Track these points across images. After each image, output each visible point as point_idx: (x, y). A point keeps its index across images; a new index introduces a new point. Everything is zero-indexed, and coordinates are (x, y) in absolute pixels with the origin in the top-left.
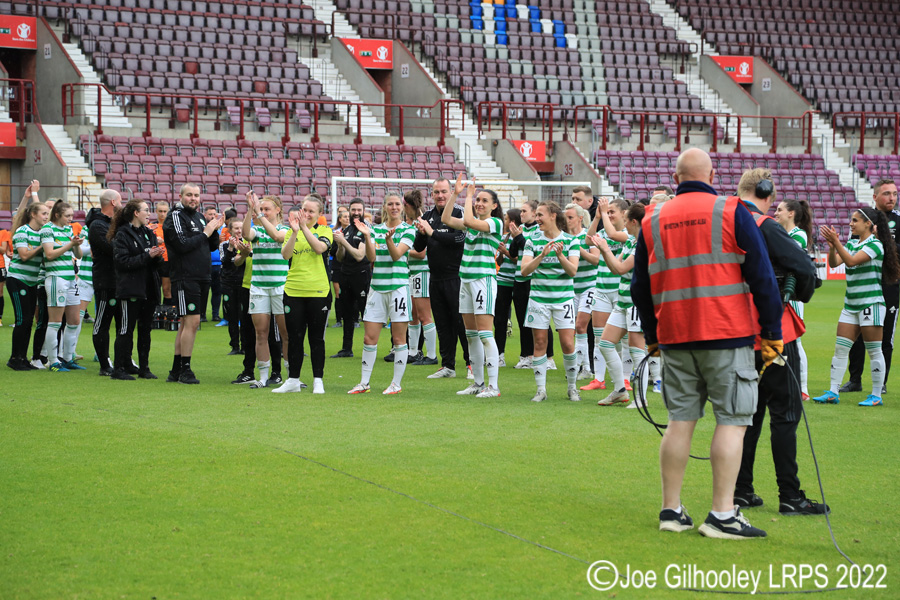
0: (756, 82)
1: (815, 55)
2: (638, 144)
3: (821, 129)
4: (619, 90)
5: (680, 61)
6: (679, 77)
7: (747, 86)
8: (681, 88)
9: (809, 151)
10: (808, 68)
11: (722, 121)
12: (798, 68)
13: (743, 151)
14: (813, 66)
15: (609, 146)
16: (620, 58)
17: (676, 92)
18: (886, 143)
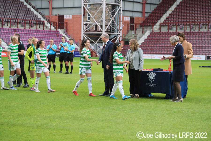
18: (0, 25)
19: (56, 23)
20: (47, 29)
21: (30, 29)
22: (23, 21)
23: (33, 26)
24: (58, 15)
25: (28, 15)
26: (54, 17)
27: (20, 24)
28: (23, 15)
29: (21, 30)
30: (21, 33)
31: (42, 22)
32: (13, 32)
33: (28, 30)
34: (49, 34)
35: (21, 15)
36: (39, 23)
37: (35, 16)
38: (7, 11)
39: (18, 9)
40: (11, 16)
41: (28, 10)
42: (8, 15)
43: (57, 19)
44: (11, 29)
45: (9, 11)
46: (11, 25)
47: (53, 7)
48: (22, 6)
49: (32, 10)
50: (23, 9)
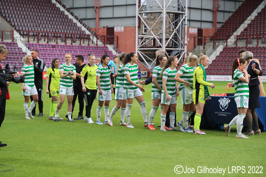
1: (14, 13)
3: (16, 35)
9: (13, 41)
10: (12, 17)
12: (9, 16)
18: (36, 39)
19: (105, 37)
20: (93, 44)
21: (72, 44)
22: (64, 35)
23: (76, 41)
24: (107, 26)
25: (69, 28)
26: (101, 29)
27: (60, 39)
28: (64, 28)
29: (61, 46)
30: (61, 49)
31: (87, 36)
32: (52, 49)
33: (70, 46)
34: (95, 50)
35: (61, 27)
36: (83, 37)
37: (79, 28)
38: (44, 23)
39: (58, 20)
40: (49, 29)
41: (70, 21)
42: (45, 27)
43: (106, 31)
44: (49, 45)
45: (47, 23)
46: (49, 40)
47: (100, 17)
48: (62, 16)
49: (75, 21)
50: (63, 20)
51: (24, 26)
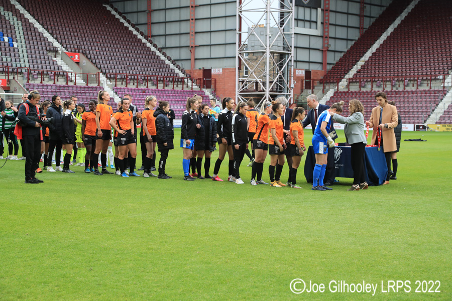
0: (81, 61)
1: (100, 54)
2: (40, 81)
3: (103, 78)
4: (33, 62)
5: (54, 53)
6: (54, 59)
7: (78, 63)
8: (55, 63)
9: (99, 85)
10: (98, 58)
11: (69, 74)
12: (94, 58)
13: (77, 84)
14: (99, 57)
15: (30, 82)
16: (33, 51)
17: (53, 64)
18: (124, 83)
19: (201, 80)
20: (187, 88)
21: (164, 88)
22: (155, 78)
23: (169, 85)
24: (203, 68)
25: (161, 70)
26: (197, 71)
27: (150, 82)
28: (155, 70)
29: (152, 90)
31: (181, 79)
32: (141, 93)
33: (162, 90)
34: (190, 95)
35: (152, 69)
36: (176, 80)
37: (172, 71)
38: (133, 65)
39: (148, 61)
40: (139, 71)
41: (162, 63)
42: (134, 69)
43: (202, 74)
44: (138, 89)
45: (136, 65)
46: (138, 84)
47: (195, 58)
48: (153, 57)
49: (167, 62)
50: (155, 61)
51: (111, 68)
